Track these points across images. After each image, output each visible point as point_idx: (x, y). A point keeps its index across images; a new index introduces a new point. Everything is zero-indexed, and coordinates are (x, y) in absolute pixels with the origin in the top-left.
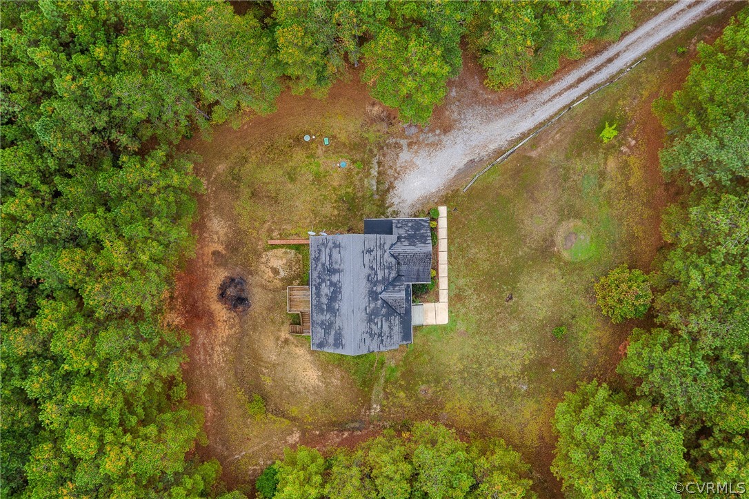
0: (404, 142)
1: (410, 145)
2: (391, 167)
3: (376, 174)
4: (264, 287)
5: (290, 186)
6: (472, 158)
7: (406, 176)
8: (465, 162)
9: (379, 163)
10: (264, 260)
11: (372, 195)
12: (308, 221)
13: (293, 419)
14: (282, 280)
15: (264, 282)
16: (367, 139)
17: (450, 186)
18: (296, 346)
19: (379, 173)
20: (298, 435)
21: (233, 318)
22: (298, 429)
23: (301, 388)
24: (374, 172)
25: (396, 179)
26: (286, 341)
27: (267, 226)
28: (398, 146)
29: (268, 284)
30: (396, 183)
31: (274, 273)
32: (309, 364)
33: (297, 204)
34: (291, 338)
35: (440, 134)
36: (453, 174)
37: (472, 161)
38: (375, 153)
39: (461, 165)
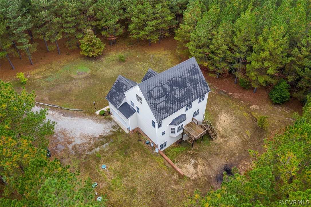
0: (70, 147)
1: (70, 143)
2: (90, 144)
3: (98, 148)
4: (209, 165)
5: (139, 188)
6: (62, 116)
7: (90, 135)
8: (66, 118)
9: (91, 150)
10: (195, 176)
11: (112, 143)
12: (152, 164)
13: (249, 113)
14: (196, 159)
15: (207, 167)
16: (79, 165)
17: (83, 116)
18: (219, 131)
19: (97, 147)
20: (252, 107)
21: (241, 168)
22: (250, 108)
23: (234, 118)
24: (98, 149)
25: (95, 138)
26: (222, 137)
27: (175, 187)
28: (74, 148)
29: (205, 164)
30: (97, 136)
31: (197, 166)
32: (220, 122)
33: (147, 176)
34: (218, 136)
35: (56, 134)
36: (76, 118)
37: (64, 115)
38: (85, 156)
39: (69, 118)
